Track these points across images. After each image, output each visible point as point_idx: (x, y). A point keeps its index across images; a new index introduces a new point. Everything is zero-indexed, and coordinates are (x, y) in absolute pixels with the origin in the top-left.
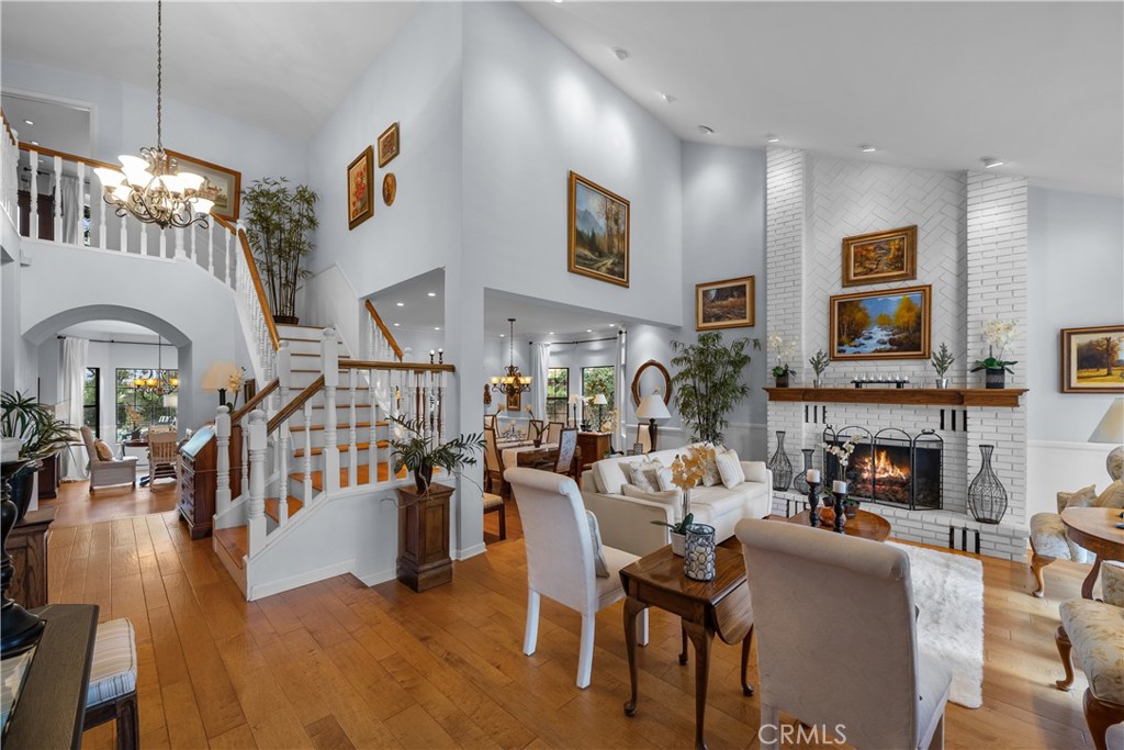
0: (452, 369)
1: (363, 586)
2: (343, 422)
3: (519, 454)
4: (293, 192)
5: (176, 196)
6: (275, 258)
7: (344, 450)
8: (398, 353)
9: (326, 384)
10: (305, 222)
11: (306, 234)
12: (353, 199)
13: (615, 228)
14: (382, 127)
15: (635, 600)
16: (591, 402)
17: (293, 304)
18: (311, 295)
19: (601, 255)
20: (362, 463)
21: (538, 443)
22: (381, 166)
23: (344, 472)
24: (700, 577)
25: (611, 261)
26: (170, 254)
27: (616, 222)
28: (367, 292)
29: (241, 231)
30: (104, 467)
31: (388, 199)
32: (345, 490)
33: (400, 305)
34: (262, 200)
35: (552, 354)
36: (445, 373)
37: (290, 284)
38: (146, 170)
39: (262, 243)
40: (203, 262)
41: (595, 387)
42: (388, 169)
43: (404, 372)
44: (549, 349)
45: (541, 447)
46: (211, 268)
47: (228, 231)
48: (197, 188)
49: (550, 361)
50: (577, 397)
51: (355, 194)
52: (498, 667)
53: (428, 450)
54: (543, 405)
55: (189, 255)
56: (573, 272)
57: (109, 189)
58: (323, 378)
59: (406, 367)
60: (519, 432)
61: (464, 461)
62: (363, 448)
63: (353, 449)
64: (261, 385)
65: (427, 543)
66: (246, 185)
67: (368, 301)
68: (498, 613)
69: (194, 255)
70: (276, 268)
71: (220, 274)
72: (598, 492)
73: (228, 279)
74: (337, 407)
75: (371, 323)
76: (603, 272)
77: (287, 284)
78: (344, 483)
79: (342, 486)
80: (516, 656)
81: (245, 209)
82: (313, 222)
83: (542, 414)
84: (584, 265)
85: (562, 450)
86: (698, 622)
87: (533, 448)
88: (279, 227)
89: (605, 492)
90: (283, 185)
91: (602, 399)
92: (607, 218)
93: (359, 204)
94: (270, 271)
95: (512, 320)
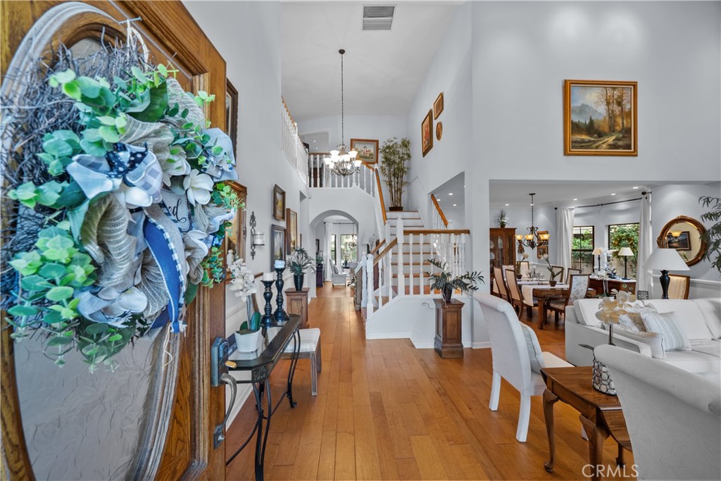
0: (468, 232)
1: (413, 346)
2: (407, 262)
3: (534, 290)
4: (400, 143)
5: (347, 162)
6: (392, 178)
7: (407, 276)
8: (446, 224)
9: (398, 242)
10: (406, 157)
11: (406, 164)
12: (424, 140)
13: (617, 109)
14: (435, 97)
15: (550, 392)
16: (616, 254)
17: (400, 200)
18: (409, 194)
19: (601, 135)
20: (416, 285)
21: (553, 283)
22: (435, 119)
23: (407, 288)
24: (604, 391)
25: (614, 138)
26: (351, 186)
27: (619, 104)
28: (431, 189)
29: (376, 169)
30: (337, 276)
31: (439, 137)
32: (407, 296)
33: (451, 194)
34: (387, 151)
35: (577, 215)
36: (463, 235)
37: (399, 191)
38: (339, 155)
39: (387, 172)
40: (362, 187)
41: (620, 240)
42: (439, 120)
43: (448, 235)
44: (573, 212)
45: (556, 287)
46: (365, 189)
47: (371, 170)
48: (355, 157)
49: (574, 221)
50: (602, 249)
51: (425, 137)
52: (470, 409)
53: (450, 279)
54: (568, 255)
55: (357, 185)
56: (569, 155)
57: (328, 166)
58: (396, 239)
59: (449, 232)
60: (539, 274)
61: (470, 287)
62: (416, 276)
63: (411, 276)
64: (381, 242)
65: (448, 332)
66: (381, 146)
67: (432, 195)
68: (484, 383)
69: (359, 184)
70: (393, 183)
71: (368, 191)
72: (579, 323)
73: (371, 193)
74: (404, 254)
75: (434, 207)
76: (604, 148)
77: (398, 190)
78: (407, 292)
79: (406, 294)
80: (484, 407)
81: (381, 156)
82: (409, 156)
83: (567, 262)
84: (581, 147)
85: (573, 291)
86: (592, 420)
87: (549, 287)
88: (394, 162)
89: (584, 324)
90: (395, 141)
91: (627, 252)
92: (608, 104)
93: (427, 142)
94: (390, 185)
95: (532, 194)
